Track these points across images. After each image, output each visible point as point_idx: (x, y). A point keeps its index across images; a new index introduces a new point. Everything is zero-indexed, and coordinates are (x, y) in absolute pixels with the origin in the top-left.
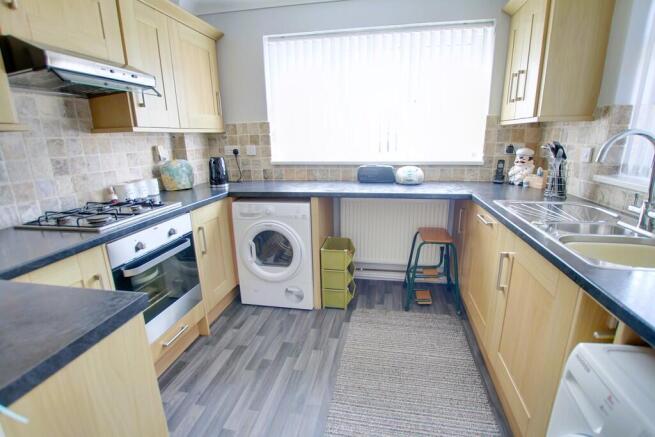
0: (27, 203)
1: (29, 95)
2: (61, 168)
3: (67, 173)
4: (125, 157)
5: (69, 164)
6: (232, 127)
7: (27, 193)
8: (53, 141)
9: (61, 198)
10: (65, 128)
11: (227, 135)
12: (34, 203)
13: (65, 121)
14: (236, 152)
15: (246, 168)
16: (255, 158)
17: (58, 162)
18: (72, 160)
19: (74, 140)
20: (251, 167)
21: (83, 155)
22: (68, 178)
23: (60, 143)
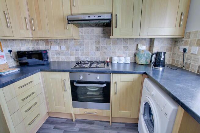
0: (87, 57)
1: (93, 29)
2: (98, 49)
3: (99, 50)
4: (122, 47)
5: (100, 48)
6: (188, 34)
7: (88, 54)
8: (97, 41)
9: (96, 57)
10: (102, 37)
11: (184, 39)
12: (89, 57)
13: (102, 35)
14: (185, 50)
15: (188, 62)
16: (197, 57)
17: (97, 47)
18: (102, 47)
19: (103, 41)
20: (191, 62)
21: (106, 46)
22: (99, 52)
23: (99, 42)
